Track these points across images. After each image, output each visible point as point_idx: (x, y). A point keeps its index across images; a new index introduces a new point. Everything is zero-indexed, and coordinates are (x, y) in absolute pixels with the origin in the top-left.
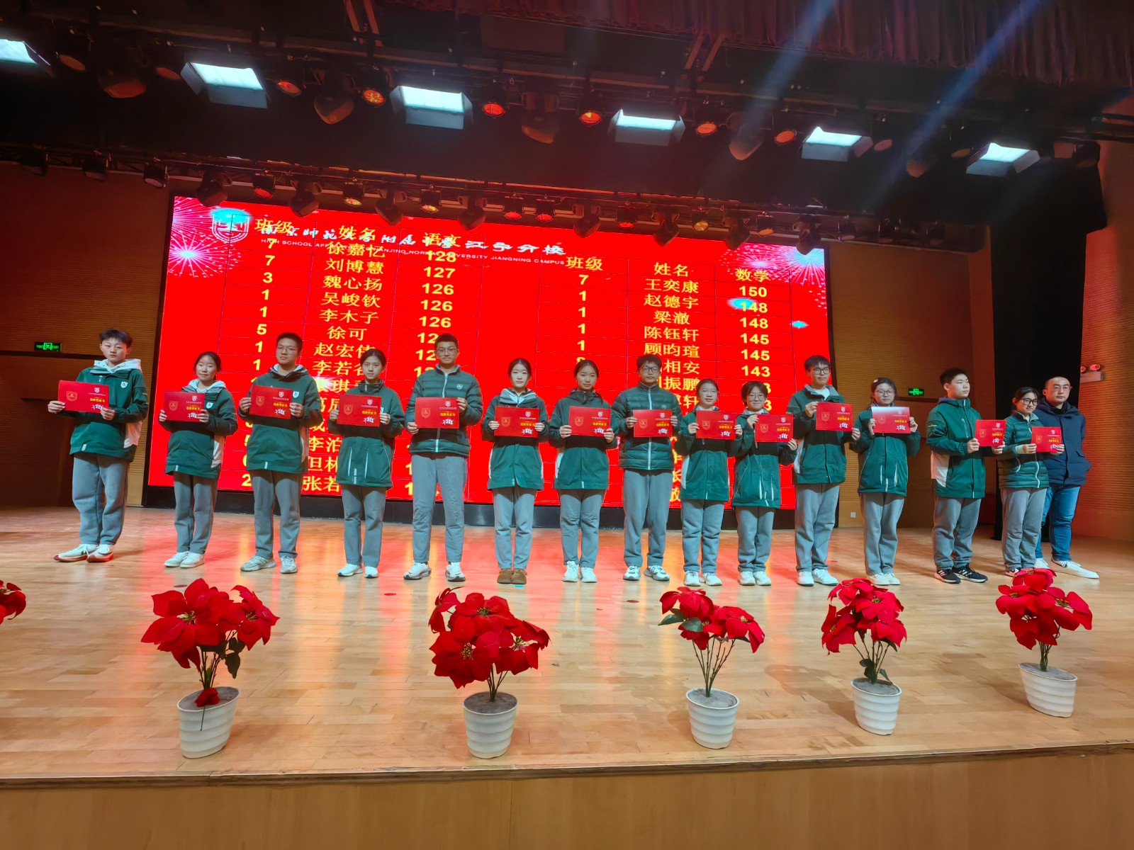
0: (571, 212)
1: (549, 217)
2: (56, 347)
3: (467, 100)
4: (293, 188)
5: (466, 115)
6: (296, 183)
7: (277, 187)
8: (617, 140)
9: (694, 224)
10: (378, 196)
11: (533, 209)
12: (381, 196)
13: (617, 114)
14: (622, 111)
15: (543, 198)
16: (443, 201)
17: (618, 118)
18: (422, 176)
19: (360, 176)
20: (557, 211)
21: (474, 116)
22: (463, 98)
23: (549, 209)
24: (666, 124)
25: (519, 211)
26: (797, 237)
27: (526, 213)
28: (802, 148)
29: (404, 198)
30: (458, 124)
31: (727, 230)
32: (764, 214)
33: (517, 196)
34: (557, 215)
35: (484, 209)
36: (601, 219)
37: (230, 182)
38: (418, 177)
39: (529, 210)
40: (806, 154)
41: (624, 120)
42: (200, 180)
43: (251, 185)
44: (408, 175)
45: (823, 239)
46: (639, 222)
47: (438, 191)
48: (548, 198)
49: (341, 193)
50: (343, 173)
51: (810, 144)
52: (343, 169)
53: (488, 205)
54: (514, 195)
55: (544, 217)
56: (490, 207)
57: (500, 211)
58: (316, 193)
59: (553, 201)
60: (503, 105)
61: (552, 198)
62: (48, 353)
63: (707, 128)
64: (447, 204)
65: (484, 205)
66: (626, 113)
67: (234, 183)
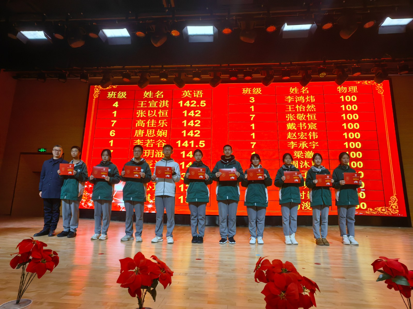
0: (260, 75)
1: (250, 78)
2: (45, 150)
3: (215, 28)
4: (139, 77)
5: (214, 36)
6: (140, 74)
7: (132, 77)
8: (283, 37)
9: (319, 74)
10: (174, 76)
11: (242, 75)
12: (175, 76)
13: (283, 26)
14: (286, 24)
15: (247, 69)
16: (202, 76)
17: (284, 27)
18: (193, 66)
19: (166, 68)
20: (253, 75)
21: (217, 36)
22: (214, 28)
23: (249, 74)
24: (307, 27)
25: (236, 76)
26: (374, 75)
27: (239, 77)
28: (378, 29)
29: (185, 76)
30: (211, 40)
31: (336, 76)
32: (355, 65)
33: (235, 70)
34: (254, 77)
35: (221, 77)
36: (275, 76)
37: (113, 77)
38: (191, 66)
39: (241, 76)
40: (381, 32)
41: (287, 27)
42: (102, 78)
43: (122, 77)
44: (187, 66)
45: (389, 75)
46: (292, 76)
47: (200, 71)
48: (249, 69)
49: (159, 77)
50: (159, 68)
51: (383, 27)
52: (159, 66)
53: (222, 75)
54: (233, 69)
55: (248, 78)
56: (223, 76)
57: (228, 77)
58: (148, 78)
59: (251, 70)
60: (231, 29)
61: (251, 69)
62: (43, 153)
63: (328, 26)
64: (204, 77)
65: (220, 75)
66: (288, 25)
67: (115, 77)
